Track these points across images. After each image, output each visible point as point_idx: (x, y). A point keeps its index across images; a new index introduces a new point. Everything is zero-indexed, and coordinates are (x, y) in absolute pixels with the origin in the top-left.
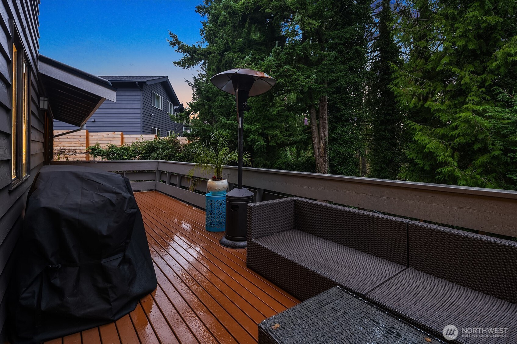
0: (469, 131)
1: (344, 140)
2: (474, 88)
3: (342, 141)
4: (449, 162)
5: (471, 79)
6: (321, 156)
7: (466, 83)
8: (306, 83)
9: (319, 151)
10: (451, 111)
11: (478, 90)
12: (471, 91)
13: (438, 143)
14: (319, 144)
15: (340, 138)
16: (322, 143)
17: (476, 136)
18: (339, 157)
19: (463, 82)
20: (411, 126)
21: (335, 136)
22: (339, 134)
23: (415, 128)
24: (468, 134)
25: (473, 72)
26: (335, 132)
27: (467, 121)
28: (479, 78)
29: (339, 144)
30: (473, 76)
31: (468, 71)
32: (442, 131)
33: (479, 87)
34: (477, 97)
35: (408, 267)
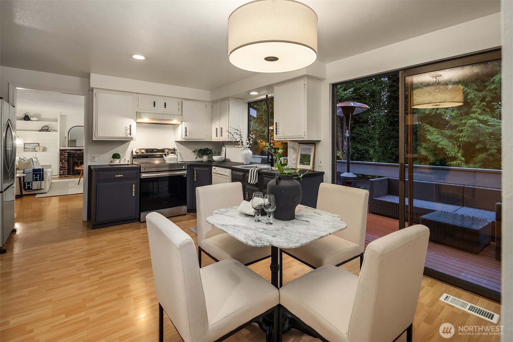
0: (473, 134)
1: (362, 138)
2: (478, 102)
3: (361, 139)
4: (458, 157)
5: (475, 95)
6: (344, 153)
7: (471, 98)
8: (345, 94)
9: (342, 148)
10: (458, 118)
11: (480, 104)
12: (475, 104)
13: (448, 141)
14: (343, 143)
15: (359, 136)
16: (345, 142)
17: (478, 139)
18: (358, 153)
19: (469, 97)
20: (426, 128)
21: (354, 135)
22: (357, 134)
23: (429, 130)
24: (472, 137)
25: (476, 90)
26: (354, 132)
27: (472, 126)
28: (481, 94)
29: (357, 142)
30: (476, 92)
31: (472, 88)
32: (451, 133)
33: (482, 101)
34: (479, 108)
35: (463, 206)
